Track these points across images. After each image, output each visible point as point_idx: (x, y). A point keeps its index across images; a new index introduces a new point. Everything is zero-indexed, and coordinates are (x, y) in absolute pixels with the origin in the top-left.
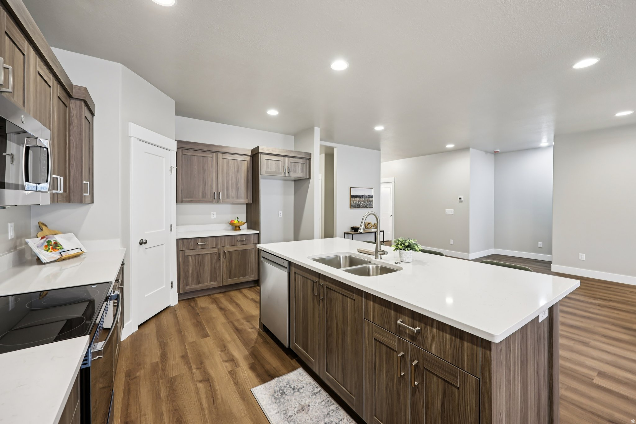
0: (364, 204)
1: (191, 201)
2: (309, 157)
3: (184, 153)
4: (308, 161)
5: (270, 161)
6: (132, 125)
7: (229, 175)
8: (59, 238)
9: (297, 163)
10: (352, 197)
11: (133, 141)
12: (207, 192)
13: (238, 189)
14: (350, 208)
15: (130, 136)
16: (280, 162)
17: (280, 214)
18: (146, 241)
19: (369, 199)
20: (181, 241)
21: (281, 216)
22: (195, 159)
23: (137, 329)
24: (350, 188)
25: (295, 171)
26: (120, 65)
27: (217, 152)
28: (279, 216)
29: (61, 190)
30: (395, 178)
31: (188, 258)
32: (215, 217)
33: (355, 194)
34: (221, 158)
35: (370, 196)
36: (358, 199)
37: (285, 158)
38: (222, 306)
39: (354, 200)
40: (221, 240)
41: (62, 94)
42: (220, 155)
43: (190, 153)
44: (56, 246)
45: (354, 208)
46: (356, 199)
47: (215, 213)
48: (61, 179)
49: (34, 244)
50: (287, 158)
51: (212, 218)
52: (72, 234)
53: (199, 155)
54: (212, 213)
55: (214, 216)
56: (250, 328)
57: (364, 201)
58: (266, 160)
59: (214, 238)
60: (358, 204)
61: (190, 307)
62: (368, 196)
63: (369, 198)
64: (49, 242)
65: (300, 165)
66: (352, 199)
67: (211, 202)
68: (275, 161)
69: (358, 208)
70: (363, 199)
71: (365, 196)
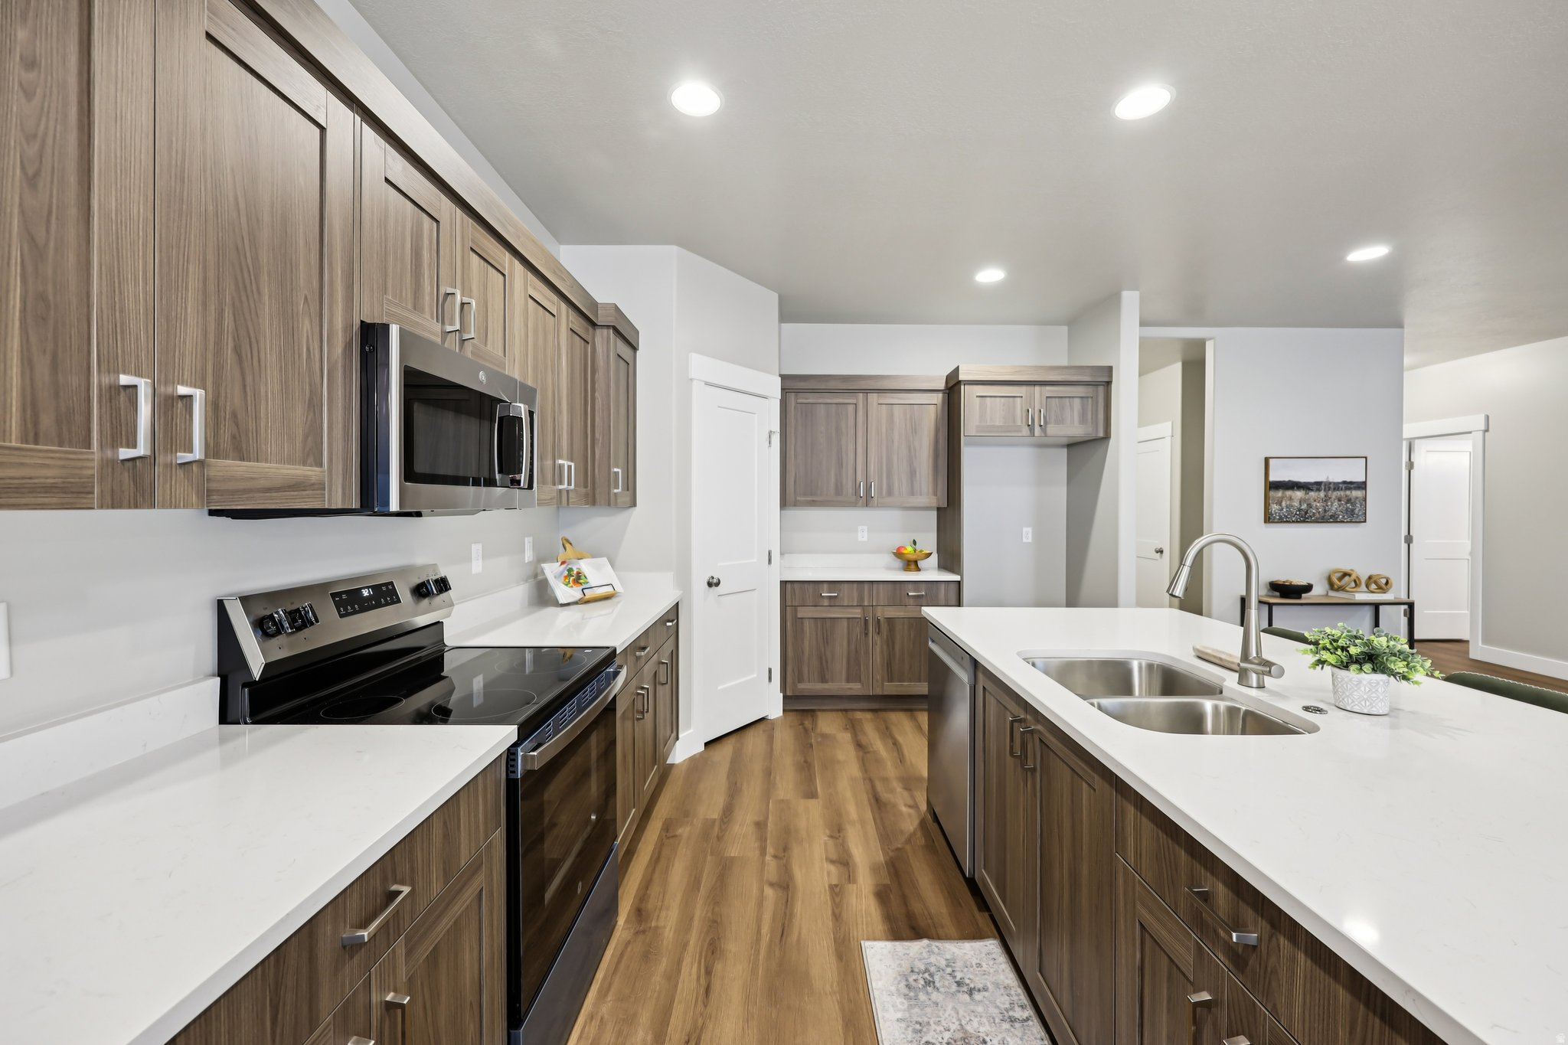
0: (1325, 511)
1: (813, 501)
2: (1106, 379)
3: (799, 401)
4: (1101, 389)
5: (988, 399)
6: (696, 359)
7: (893, 441)
8: (585, 566)
9: (1067, 400)
10: (1273, 486)
11: (697, 388)
12: (844, 482)
13: (912, 473)
14: (1265, 522)
15: (691, 379)
16: (1016, 399)
17: (1028, 535)
18: (719, 580)
19: (1348, 492)
20: (789, 586)
21: (1030, 540)
22: (821, 411)
23: (702, 748)
24: (1267, 460)
25: (1060, 421)
26: (674, 249)
27: (866, 391)
28: (1025, 540)
29: (569, 484)
30: (1487, 418)
31: (802, 623)
32: (865, 539)
33: (1287, 480)
34: (875, 404)
35: (1351, 483)
36: (1299, 494)
37: (1030, 389)
38: (863, 740)
39: (1282, 498)
40: (871, 591)
41: (578, 324)
42: (873, 398)
43: (811, 399)
44: (578, 578)
45: (1281, 521)
46: (1289, 493)
47: (866, 528)
48: (570, 467)
49: (552, 571)
50: (1037, 388)
51: (860, 539)
52: (605, 559)
53: (829, 401)
54: (860, 528)
55: (863, 536)
56: (905, 805)
57: (1326, 499)
58: (978, 399)
59: (855, 585)
60: (1300, 510)
61: (801, 727)
62: (1344, 482)
63: (1350, 489)
64: (570, 570)
65: (1077, 402)
66: (1272, 493)
67: (853, 504)
68: (1003, 399)
69: (1297, 522)
70: (1322, 494)
71: (1330, 483)
